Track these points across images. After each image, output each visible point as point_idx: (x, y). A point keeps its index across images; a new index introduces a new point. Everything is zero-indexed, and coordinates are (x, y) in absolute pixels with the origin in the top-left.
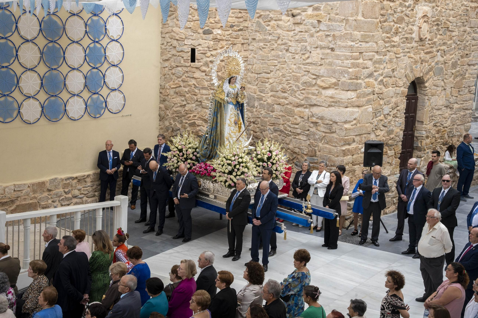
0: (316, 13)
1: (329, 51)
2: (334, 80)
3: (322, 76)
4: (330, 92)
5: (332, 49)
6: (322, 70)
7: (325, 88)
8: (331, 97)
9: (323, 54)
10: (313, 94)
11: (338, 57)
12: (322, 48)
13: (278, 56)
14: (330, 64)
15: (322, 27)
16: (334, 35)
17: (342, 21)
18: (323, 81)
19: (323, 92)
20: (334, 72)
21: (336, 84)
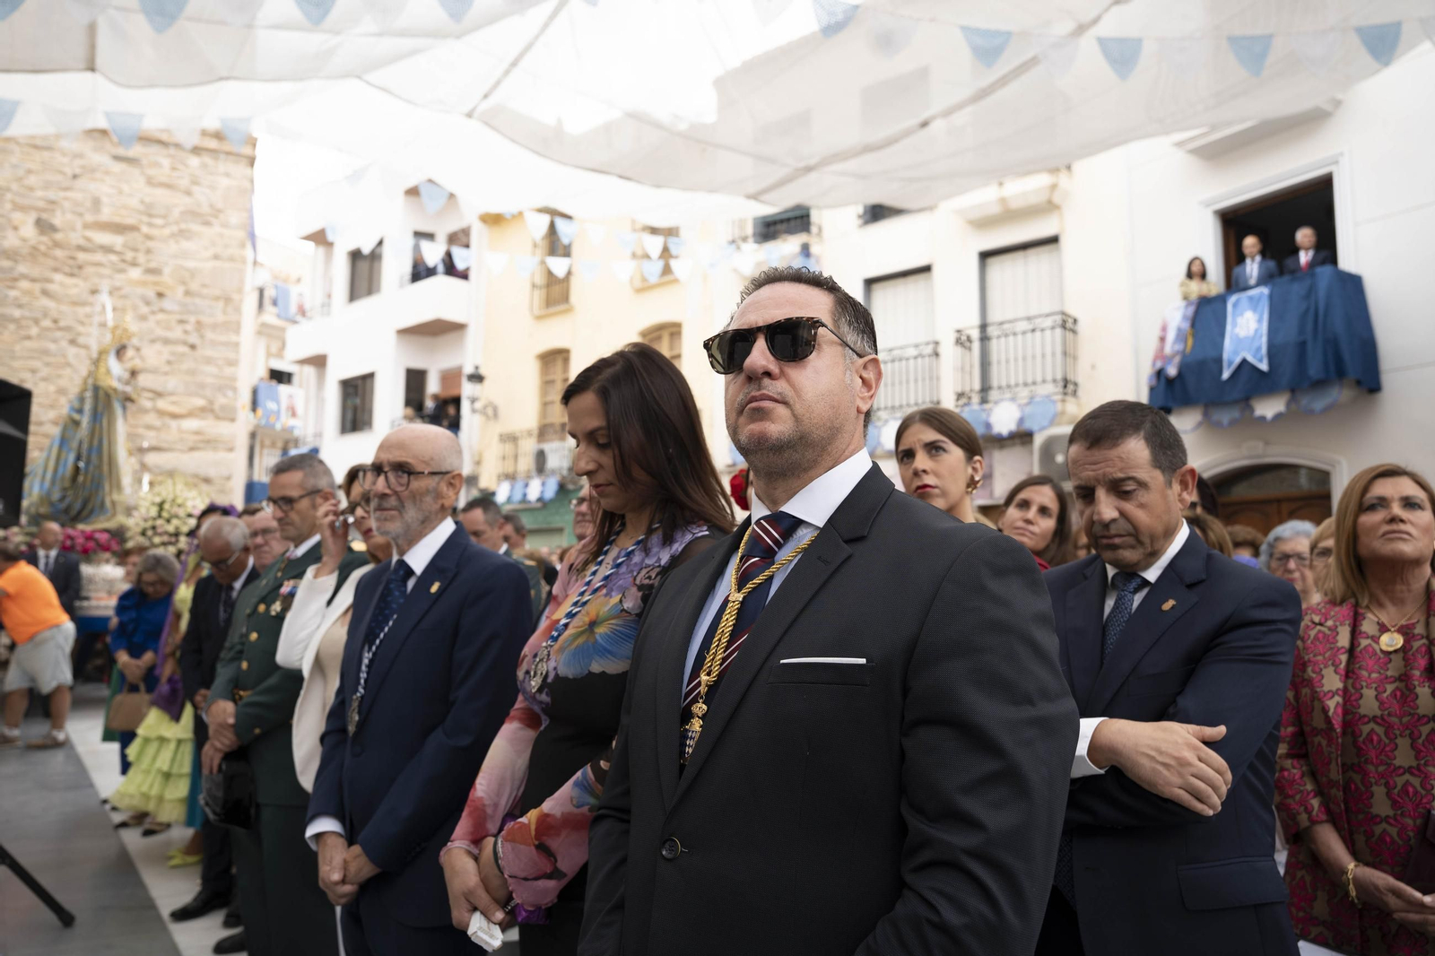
0: (151, 278)
1: (185, 349)
2: (200, 402)
3: (171, 394)
4: (191, 424)
5: (193, 347)
6: (171, 383)
7: (175, 416)
8: (197, 433)
9: (173, 354)
10: (149, 427)
11: (209, 361)
12: (167, 341)
13: (46, 352)
14: (192, 372)
15: (167, 304)
16: (198, 323)
17: (217, 298)
18: (174, 403)
19: (174, 424)
20: (202, 386)
21: (203, 410)
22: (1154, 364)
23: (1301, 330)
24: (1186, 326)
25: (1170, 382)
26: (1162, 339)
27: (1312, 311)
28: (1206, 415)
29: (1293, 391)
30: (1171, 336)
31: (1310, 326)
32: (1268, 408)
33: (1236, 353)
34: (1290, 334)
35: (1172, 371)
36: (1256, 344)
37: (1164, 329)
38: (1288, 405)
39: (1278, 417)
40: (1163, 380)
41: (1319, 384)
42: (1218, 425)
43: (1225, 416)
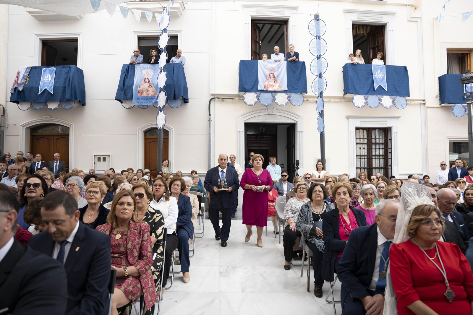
22: (14, 86)
23: (65, 83)
24: (27, 74)
25: (19, 92)
26: (18, 77)
27: (69, 77)
28: (31, 105)
29: (60, 102)
30: (21, 77)
31: (67, 83)
32: (53, 106)
33: (43, 86)
34: (61, 84)
35: (21, 89)
36: (50, 85)
37: (18, 74)
38: (58, 106)
39: (55, 109)
40: (17, 91)
41: (69, 101)
42: (36, 109)
43: (38, 107)
